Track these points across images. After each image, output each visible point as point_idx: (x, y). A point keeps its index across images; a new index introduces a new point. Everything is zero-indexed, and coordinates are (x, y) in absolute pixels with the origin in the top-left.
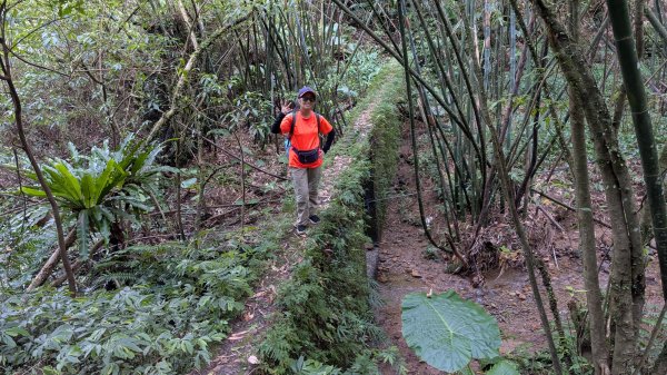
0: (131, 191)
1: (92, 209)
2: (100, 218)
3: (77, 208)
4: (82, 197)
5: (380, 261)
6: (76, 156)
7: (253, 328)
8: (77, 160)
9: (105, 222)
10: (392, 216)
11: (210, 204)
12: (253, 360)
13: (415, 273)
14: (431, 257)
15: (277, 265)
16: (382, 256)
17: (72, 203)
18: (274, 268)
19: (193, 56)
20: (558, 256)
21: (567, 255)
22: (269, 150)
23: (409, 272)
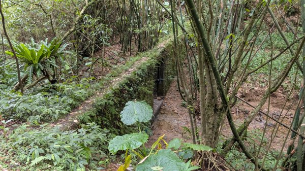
0: (52, 59)
1: (36, 64)
2: (37, 68)
3: (30, 63)
4: (32, 59)
5: (162, 105)
6: (33, 43)
7: (80, 112)
8: (33, 45)
9: (39, 69)
10: (172, 87)
11: (98, 74)
12: (76, 121)
13: (176, 111)
14: (184, 105)
15: (100, 93)
16: (164, 103)
17: (28, 61)
18: (98, 94)
19: (85, 7)
20: (238, 112)
21: (243, 112)
22: (127, 54)
23: (173, 111)
